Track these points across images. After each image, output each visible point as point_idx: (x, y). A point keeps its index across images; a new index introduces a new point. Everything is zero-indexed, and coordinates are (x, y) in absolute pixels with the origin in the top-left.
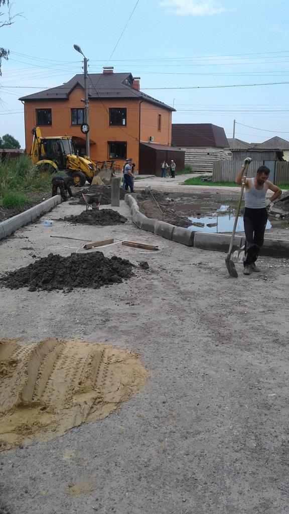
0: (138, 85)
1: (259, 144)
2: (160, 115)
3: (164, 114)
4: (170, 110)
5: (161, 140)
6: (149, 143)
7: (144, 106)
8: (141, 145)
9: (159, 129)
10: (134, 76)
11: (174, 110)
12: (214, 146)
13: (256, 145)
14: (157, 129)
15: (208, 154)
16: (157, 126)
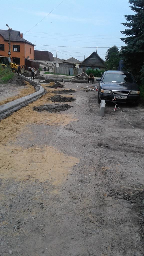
0: (22, 36)
1: (66, 60)
2: (31, 48)
3: (32, 47)
4: (34, 46)
5: (31, 58)
6: (28, 59)
7: (26, 45)
8: (25, 60)
9: (31, 53)
10: (20, 32)
11: (35, 46)
12: (49, 60)
13: (65, 60)
14: (30, 53)
15: (48, 64)
16: (30, 52)
